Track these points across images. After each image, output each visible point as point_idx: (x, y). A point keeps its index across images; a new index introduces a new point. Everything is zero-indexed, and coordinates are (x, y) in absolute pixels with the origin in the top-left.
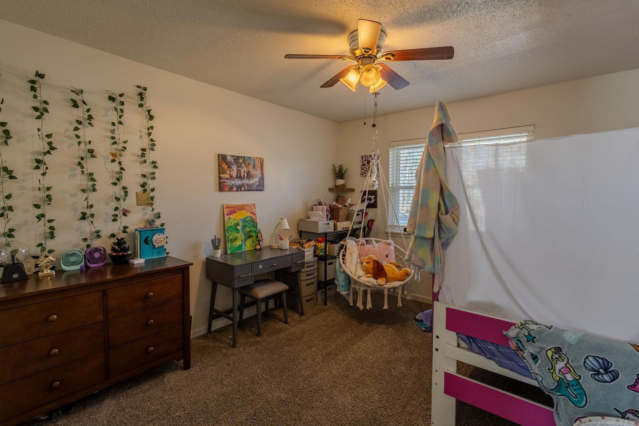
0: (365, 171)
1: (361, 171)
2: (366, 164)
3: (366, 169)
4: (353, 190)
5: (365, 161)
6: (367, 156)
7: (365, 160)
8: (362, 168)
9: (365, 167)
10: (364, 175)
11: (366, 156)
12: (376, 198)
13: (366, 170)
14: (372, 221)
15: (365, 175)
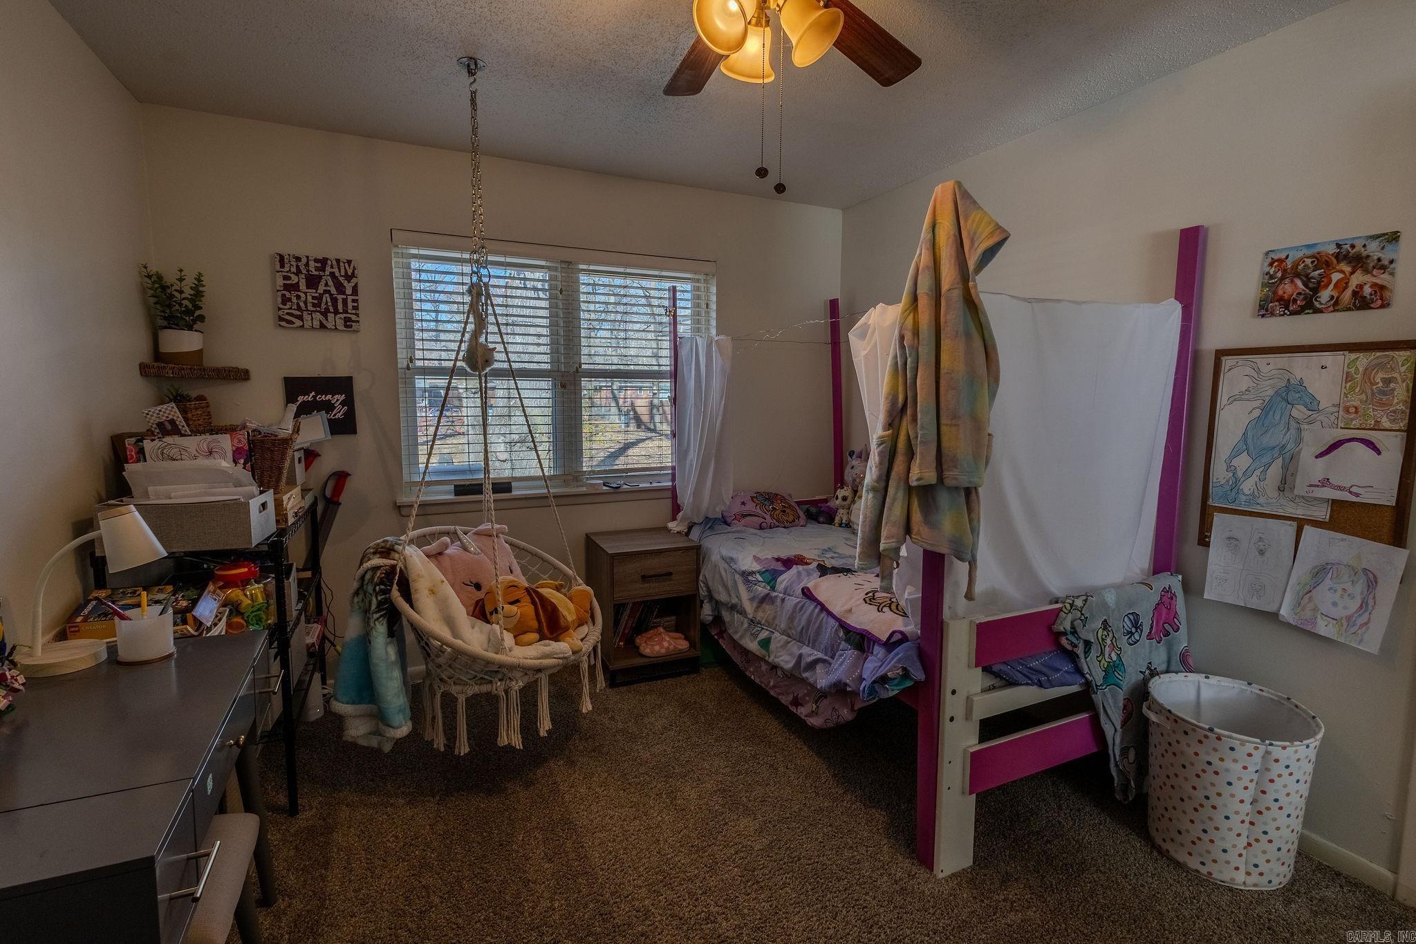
0: (299, 308)
1: (280, 309)
2: (303, 286)
3: (305, 303)
4: (243, 375)
5: (297, 274)
6: (304, 260)
7: (294, 269)
8: (285, 300)
9: (298, 297)
10: (293, 323)
11: (298, 259)
12: (349, 402)
13: (302, 305)
14: (341, 478)
15: (298, 323)
